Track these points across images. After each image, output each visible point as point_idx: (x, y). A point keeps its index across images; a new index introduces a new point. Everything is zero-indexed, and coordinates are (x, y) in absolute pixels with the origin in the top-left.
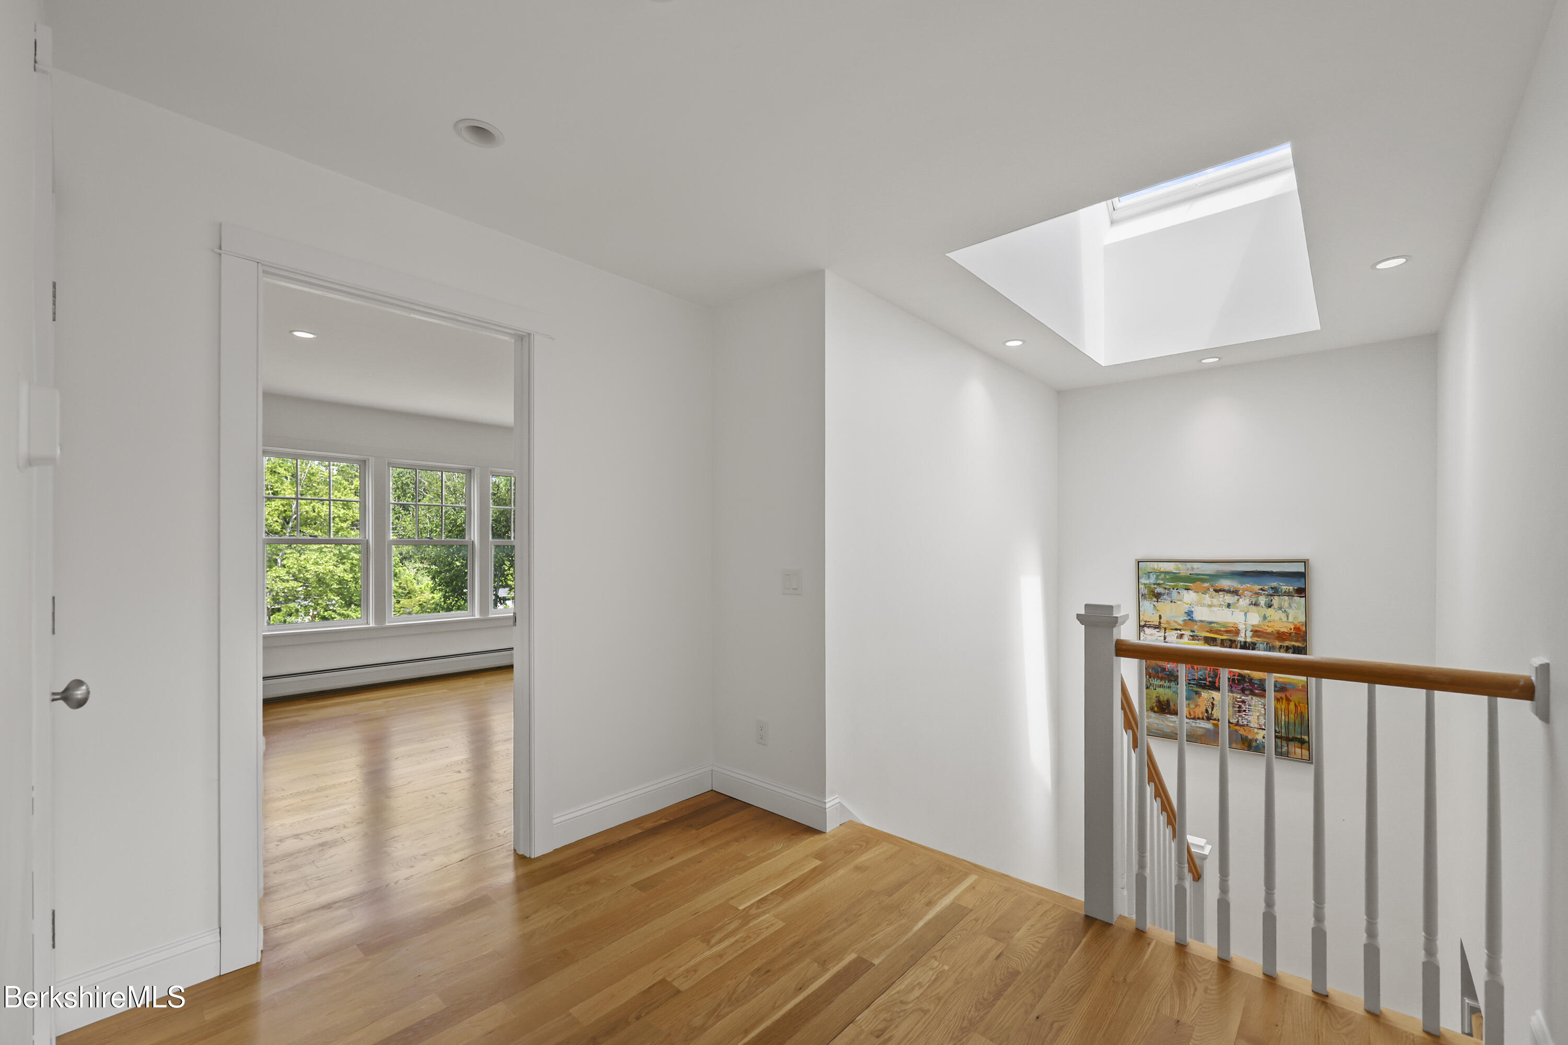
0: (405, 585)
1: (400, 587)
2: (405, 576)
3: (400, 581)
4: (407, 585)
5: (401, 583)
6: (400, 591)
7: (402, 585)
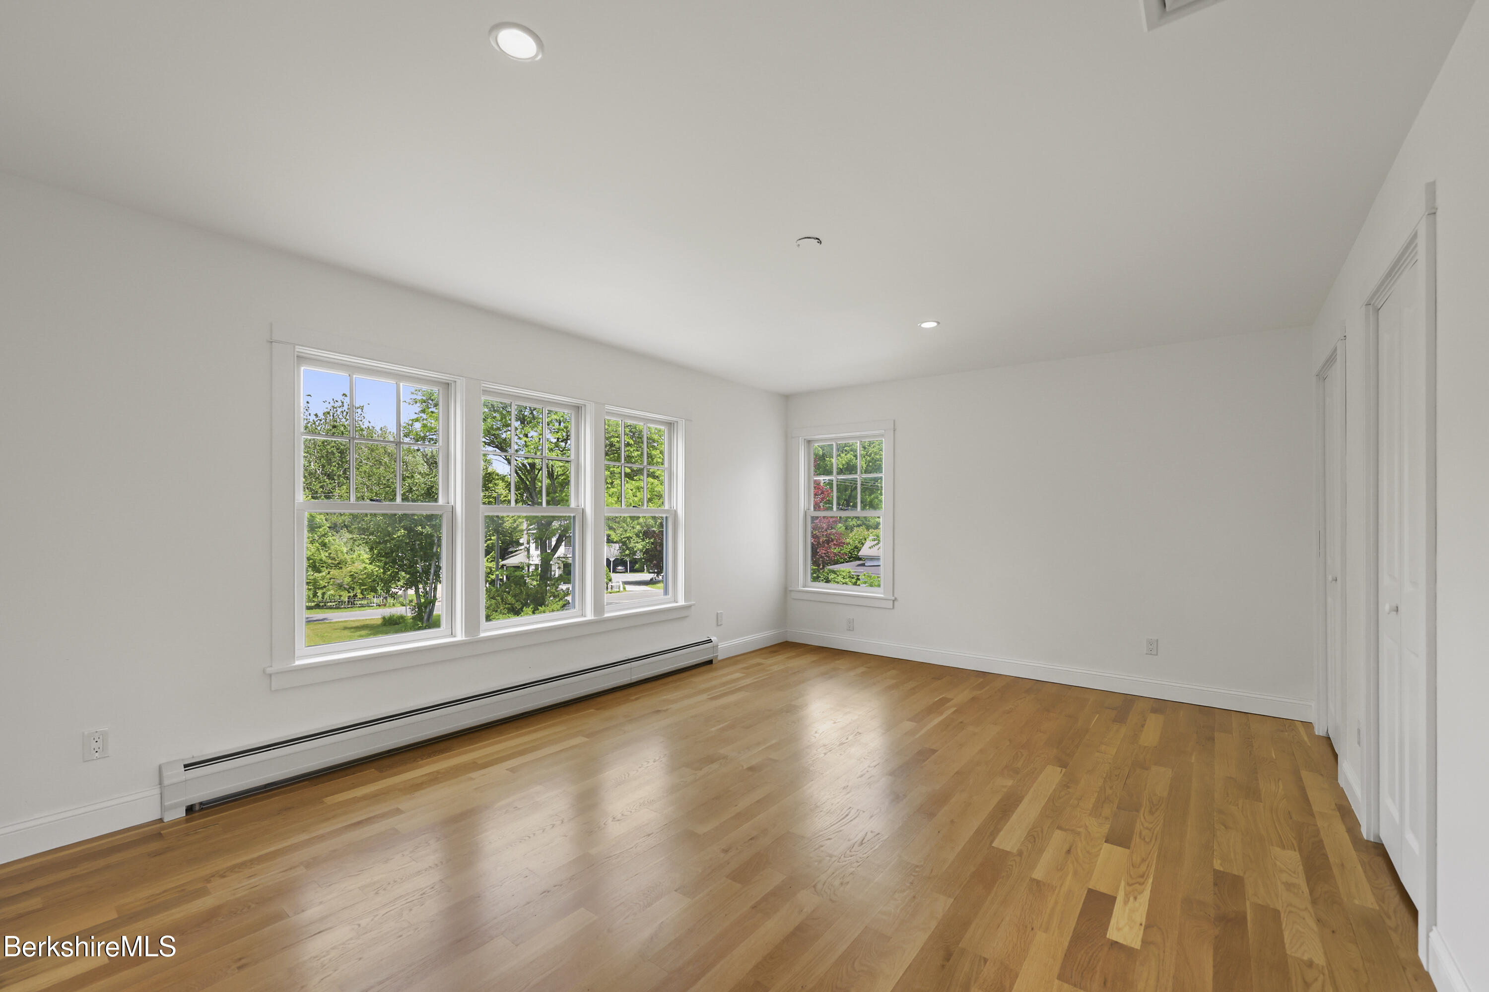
0: (335, 556)
1: (330, 557)
2: (335, 546)
3: (329, 551)
4: (337, 555)
5: (331, 553)
6: (330, 561)
7: (332, 555)
